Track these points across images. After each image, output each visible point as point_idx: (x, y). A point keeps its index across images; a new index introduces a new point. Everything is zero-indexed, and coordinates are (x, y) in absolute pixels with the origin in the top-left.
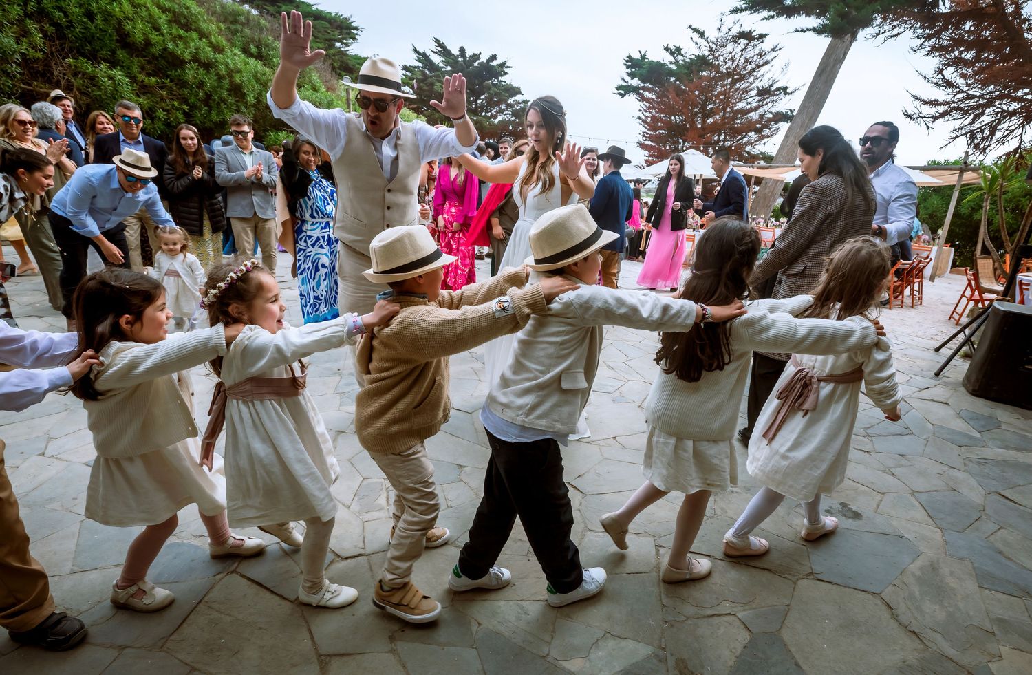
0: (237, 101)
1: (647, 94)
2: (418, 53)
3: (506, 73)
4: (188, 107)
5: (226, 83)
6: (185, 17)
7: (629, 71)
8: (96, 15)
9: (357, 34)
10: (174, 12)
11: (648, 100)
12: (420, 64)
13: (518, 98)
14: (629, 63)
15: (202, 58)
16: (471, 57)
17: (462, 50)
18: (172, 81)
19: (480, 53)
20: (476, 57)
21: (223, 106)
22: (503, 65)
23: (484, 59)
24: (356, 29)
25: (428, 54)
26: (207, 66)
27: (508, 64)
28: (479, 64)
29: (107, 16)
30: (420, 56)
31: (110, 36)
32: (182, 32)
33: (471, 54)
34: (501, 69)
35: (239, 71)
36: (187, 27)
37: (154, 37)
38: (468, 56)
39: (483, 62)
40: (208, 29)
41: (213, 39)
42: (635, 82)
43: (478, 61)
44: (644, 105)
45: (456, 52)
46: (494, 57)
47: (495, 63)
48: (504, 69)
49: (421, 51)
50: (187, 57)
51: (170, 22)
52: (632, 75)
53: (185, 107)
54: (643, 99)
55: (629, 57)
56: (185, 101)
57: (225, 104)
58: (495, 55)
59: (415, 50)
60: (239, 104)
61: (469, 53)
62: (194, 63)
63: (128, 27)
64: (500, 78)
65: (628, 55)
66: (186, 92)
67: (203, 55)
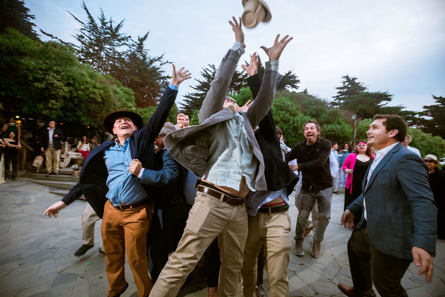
0: (296, 133)
5: (291, 127)
9: (391, 98)
10: (280, 106)
21: (289, 136)
24: (390, 96)
26: (286, 122)
32: (281, 112)
35: (297, 121)
36: (282, 110)
41: (293, 112)
49: (438, 96)
50: (279, 119)
51: (277, 110)
59: (435, 97)
60: (296, 134)
67: (285, 118)
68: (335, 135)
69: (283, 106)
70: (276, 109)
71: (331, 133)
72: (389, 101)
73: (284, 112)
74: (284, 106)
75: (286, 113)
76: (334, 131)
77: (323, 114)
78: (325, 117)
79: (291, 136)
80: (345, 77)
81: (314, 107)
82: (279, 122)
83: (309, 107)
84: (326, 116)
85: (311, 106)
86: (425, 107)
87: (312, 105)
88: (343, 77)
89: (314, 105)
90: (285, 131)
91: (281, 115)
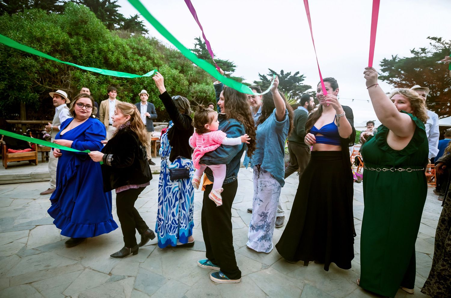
1: (395, 79)
2: (261, 76)
3: (304, 80)
4: (133, 95)
6: (143, 51)
7: (382, 68)
8: (94, 50)
9: (235, 69)
10: (138, 49)
11: (395, 83)
12: (261, 81)
13: (310, 90)
14: (383, 64)
15: (146, 69)
16: (286, 74)
17: (282, 72)
18: (127, 82)
19: (291, 72)
20: (288, 74)
22: (301, 76)
23: (292, 74)
24: (235, 66)
25: (265, 76)
27: (303, 76)
28: (290, 76)
29: (100, 51)
30: (262, 77)
31: (100, 60)
32: (139, 57)
33: (286, 73)
34: (301, 79)
36: (141, 56)
37: (122, 59)
38: (284, 74)
39: (292, 76)
40: (154, 56)
41: (156, 61)
42: (386, 74)
43: (290, 75)
44: (392, 86)
45: (279, 73)
46: (298, 73)
47: (298, 75)
48: (302, 78)
49: (262, 75)
50: (138, 68)
51: (134, 53)
52: (384, 71)
53: (131, 95)
54: (392, 82)
55: (385, 60)
56: (132, 91)
57: (154, 92)
58: (299, 72)
59: (260, 75)
61: (285, 73)
62: (141, 71)
63: (109, 55)
64: (300, 82)
65: (384, 59)
66: (134, 86)
67: (146, 67)
68: (206, 97)
69: (141, 50)
70: (131, 51)
71: (202, 94)
72: (232, 72)
73: (144, 58)
74: (144, 49)
75: (146, 61)
76: (205, 92)
77: (189, 71)
78: (192, 75)
79: (155, 93)
80: (197, 39)
81: (178, 60)
82: (139, 72)
83: (172, 59)
84: (193, 73)
85: (174, 59)
86: (255, 82)
87: (175, 57)
88: (195, 39)
89: (177, 58)
90: (147, 86)
91: (141, 62)
